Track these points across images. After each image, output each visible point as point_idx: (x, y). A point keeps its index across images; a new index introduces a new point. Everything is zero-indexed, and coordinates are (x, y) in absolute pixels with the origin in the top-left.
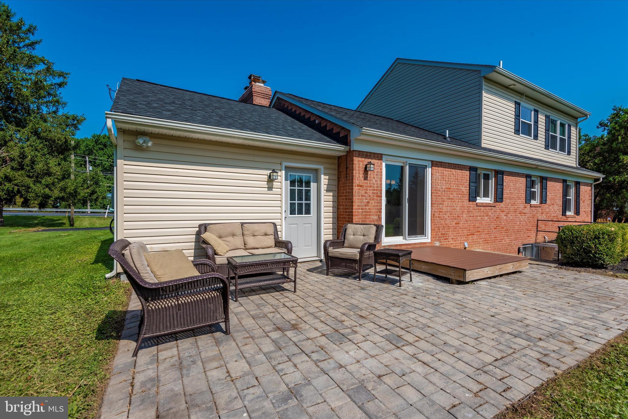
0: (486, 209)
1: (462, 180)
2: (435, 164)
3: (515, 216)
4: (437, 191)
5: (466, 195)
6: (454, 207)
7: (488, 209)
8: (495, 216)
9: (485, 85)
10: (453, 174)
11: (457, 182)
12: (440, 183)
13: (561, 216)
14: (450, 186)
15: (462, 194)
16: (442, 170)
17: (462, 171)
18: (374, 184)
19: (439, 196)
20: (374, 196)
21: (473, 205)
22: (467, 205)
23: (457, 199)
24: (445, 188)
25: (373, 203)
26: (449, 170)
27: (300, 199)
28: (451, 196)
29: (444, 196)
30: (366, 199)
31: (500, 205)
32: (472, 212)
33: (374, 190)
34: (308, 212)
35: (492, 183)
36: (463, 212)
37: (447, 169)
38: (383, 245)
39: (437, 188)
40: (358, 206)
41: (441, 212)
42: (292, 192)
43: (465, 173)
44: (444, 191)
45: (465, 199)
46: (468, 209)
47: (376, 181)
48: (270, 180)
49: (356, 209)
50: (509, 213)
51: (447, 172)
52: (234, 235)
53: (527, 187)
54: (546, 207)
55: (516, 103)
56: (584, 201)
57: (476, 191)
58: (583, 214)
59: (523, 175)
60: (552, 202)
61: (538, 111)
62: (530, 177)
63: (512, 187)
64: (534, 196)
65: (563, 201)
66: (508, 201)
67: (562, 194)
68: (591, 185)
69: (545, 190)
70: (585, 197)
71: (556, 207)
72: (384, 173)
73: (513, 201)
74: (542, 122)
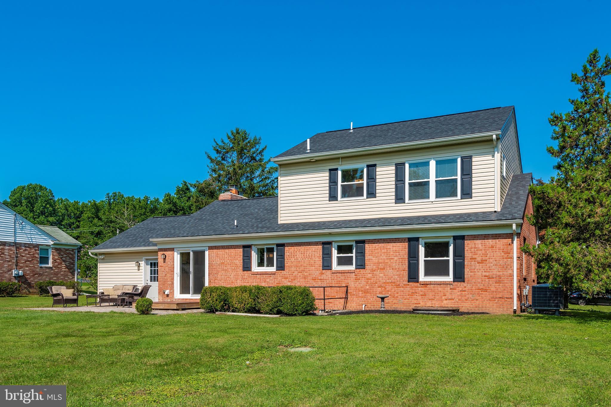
0: (263, 277)
1: (235, 256)
2: (211, 248)
3: (305, 282)
4: (213, 265)
5: (240, 266)
6: (228, 275)
7: (266, 277)
8: (274, 282)
9: (280, 170)
10: (226, 253)
11: (231, 258)
12: (215, 260)
13: (407, 283)
14: (224, 261)
15: (235, 266)
16: (216, 251)
17: (235, 250)
18: (169, 265)
19: (214, 269)
20: (169, 271)
21: (248, 273)
22: (241, 273)
23: (231, 270)
24: (219, 263)
25: (168, 275)
26: (223, 250)
28: (225, 268)
29: (219, 268)
30: (165, 273)
31: (281, 273)
32: (246, 279)
33: (169, 268)
35: (275, 254)
36: (237, 279)
37: (220, 250)
38: (175, 298)
39: (212, 263)
40: (161, 277)
41: (216, 279)
42: (151, 270)
43: (238, 251)
44: (219, 265)
45: (240, 270)
46: (243, 277)
47: (170, 263)
49: (159, 278)
50: (295, 280)
51: (220, 252)
52: (119, 290)
53: (327, 256)
54: (366, 273)
55: (330, 170)
56: (482, 262)
57: (250, 263)
58: (479, 280)
59: (316, 244)
60: (381, 266)
61: (375, 165)
62: (330, 243)
63: (299, 255)
64: (347, 261)
65: (409, 264)
66: (293, 269)
67: (406, 257)
68: (510, 236)
69: (361, 254)
70: (486, 255)
71: (390, 272)
72: (177, 258)
73: (302, 268)
74: (386, 174)
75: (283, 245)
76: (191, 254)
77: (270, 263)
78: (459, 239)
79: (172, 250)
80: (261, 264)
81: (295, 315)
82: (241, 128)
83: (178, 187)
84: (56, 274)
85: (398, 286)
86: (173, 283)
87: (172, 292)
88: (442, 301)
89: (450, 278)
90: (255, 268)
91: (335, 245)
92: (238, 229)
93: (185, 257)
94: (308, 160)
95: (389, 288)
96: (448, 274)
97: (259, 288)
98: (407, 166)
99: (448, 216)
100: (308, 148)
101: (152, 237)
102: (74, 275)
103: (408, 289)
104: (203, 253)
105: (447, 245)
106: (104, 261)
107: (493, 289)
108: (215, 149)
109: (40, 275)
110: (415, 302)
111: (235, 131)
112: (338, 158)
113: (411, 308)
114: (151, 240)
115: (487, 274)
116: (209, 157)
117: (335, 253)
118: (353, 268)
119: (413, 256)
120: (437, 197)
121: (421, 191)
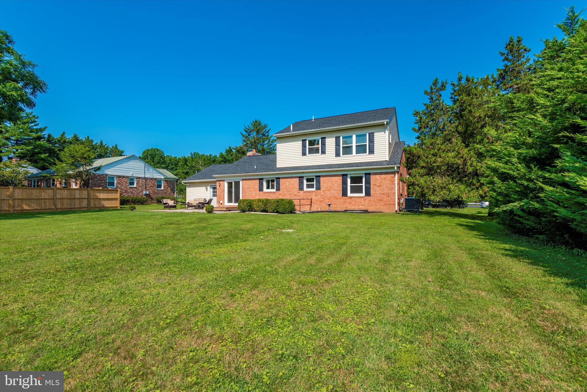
0: (269, 194)
1: (255, 184)
2: (243, 180)
3: (290, 197)
5: (258, 189)
6: (252, 194)
7: (271, 194)
8: (275, 197)
9: (278, 141)
10: (251, 182)
11: (253, 185)
12: (245, 186)
13: (341, 197)
14: (250, 187)
15: (255, 189)
16: (246, 182)
18: (222, 188)
19: (245, 190)
20: (222, 192)
21: (262, 193)
23: (253, 191)
24: (247, 188)
27: (215, 193)
28: (250, 190)
29: (247, 190)
30: (220, 193)
31: (278, 192)
32: (261, 195)
33: (222, 190)
35: (275, 183)
36: (256, 195)
37: (248, 181)
38: (225, 205)
39: (244, 188)
40: (218, 194)
41: (246, 196)
42: (213, 191)
43: (256, 181)
45: (257, 191)
46: (259, 194)
50: (285, 196)
52: (197, 201)
53: (301, 183)
54: (321, 192)
55: (303, 140)
56: (379, 186)
57: (263, 187)
58: (378, 195)
59: (296, 177)
60: (328, 188)
61: (325, 138)
62: (303, 177)
63: (287, 184)
64: (311, 186)
65: (343, 187)
66: (284, 190)
67: (341, 184)
68: (394, 173)
69: (318, 182)
70: (381, 183)
71: (333, 192)
72: (226, 185)
73: (289, 190)
74: (330, 142)
75: (279, 178)
76: (233, 182)
77: (273, 187)
78: (368, 175)
79: (224, 181)
80: (268, 188)
81: (285, 213)
82: (258, 119)
83: (226, 150)
84: (165, 193)
85: (337, 199)
86: (224, 198)
87: (224, 202)
88: (359, 206)
89: (363, 194)
90: (265, 190)
91: (305, 178)
92: (256, 170)
93: (230, 184)
94: (291, 135)
95: (332, 199)
96: (362, 193)
97: (267, 200)
98: (341, 138)
99: (362, 163)
100: (292, 129)
101: (213, 174)
102: (174, 194)
103: (342, 200)
104: (239, 182)
105: (361, 178)
106: (189, 186)
107: (385, 200)
108: (245, 130)
109: (157, 194)
110: (346, 206)
111: (255, 121)
112: (307, 134)
113: (343, 210)
114: (213, 176)
115: (382, 192)
116: (242, 134)
117: (305, 182)
118: (314, 189)
119: (344, 183)
120: (356, 154)
121: (348, 150)
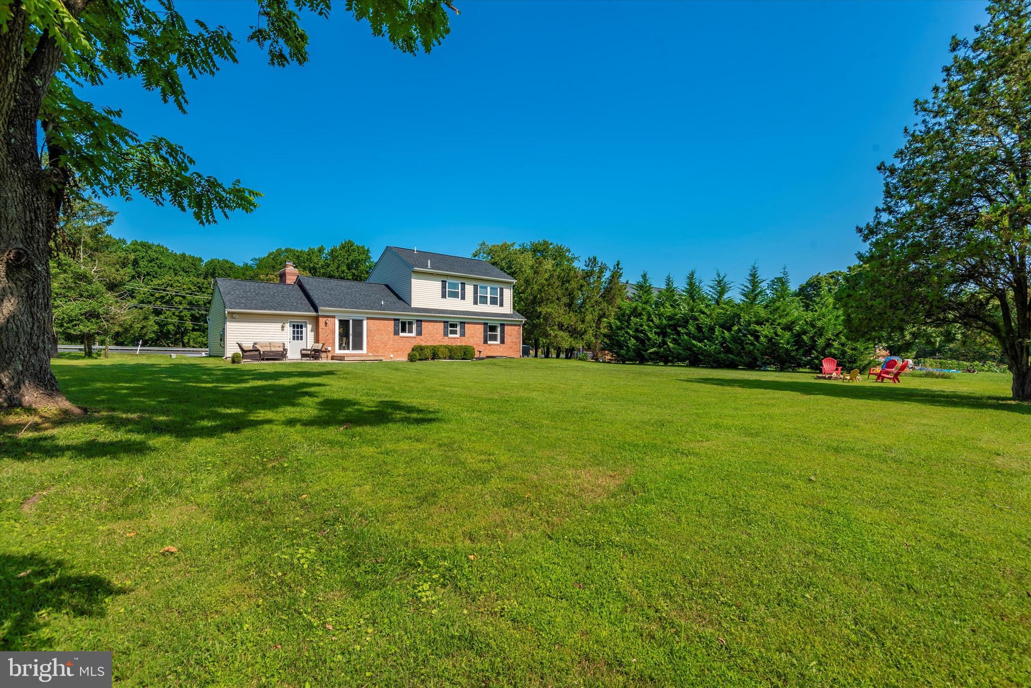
0: (407, 339)
1: (388, 325)
2: (368, 318)
3: (433, 343)
4: (371, 330)
5: (392, 332)
6: (383, 338)
7: (409, 338)
8: (415, 343)
9: (413, 275)
10: (382, 323)
11: (385, 326)
12: (372, 327)
13: (484, 344)
14: (381, 329)
15: (389, 332)
16: (372, 321)
17: (388, 321)
18: (330, 328)
19: (372, 333)
20: (331, 333)
21: (398, 337)
22: (392, 337)
23: (385, 334)
24: (375, 330)
25: (330, 336)
26: (380, 321)
27: (298, 333)
28: (382, 333)
29: (375, 333)
30: (326, 334)
31: (419, 337)
32: (396, 340)
33: (331, 330)
34: (302, 339)
35: (414, 326)
36: (389, 340)
37: (377, 320)
38: (336, 353)
39: (369, 329)
40: (322, 337)
41: (373, 340)
42: (294, 331)
43: (390, 322)
45: (391, 335)
46: (393, 339)
47: (332, 327)
48: (283, 327)
51: (377, 322)
52: (266, 346)
53: (445, 328)
54: (465, 339)
55: (442, 281)
56: (510, 336)
57: (398, 330)
58: (509, 344)
59: (440, 322)
60: (472, 335)
61: (464, 284)
63: (430, 327)
64: (454, 332)
65: (484, 335)
66: (426, 335)
67: (483, 332)
68: (519, 325)
69: (463, 328)
70: (511, 333)
71: (476, 339)
72: (337, 324)
73: (432, 335)
74: (469, 289)
75: (419, 321)
76: (351, 321)
77: (411, 331)
78: (503, 325)
79: (334, 317)
85: (479, 346)
86: (334, 342)
87: (334, 349)
88: (495, 353)
89: (498, 342)
90: (401, 333)
92: (385, 308)
93: (344, 324)
94: (429, 272)
95: (475, 346)
98: (478, 287)
99: (496, 314)
100: (429, 266)
103: (484, 347)
104: (361, 321)
105: (497, 328)
107: (514, 348)
110: (487, 353)
112: (448, 276)
115: (512, 341)
117: (449, 328)
118: (458, 336)
119: (485, 331)
120: (490, 304)
121: (484, 300)
